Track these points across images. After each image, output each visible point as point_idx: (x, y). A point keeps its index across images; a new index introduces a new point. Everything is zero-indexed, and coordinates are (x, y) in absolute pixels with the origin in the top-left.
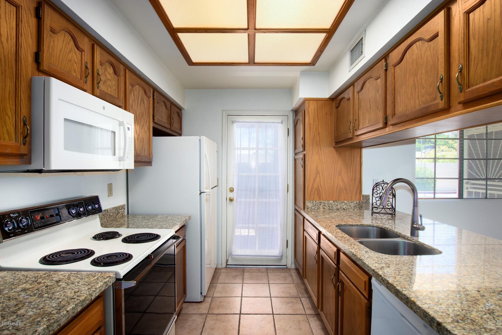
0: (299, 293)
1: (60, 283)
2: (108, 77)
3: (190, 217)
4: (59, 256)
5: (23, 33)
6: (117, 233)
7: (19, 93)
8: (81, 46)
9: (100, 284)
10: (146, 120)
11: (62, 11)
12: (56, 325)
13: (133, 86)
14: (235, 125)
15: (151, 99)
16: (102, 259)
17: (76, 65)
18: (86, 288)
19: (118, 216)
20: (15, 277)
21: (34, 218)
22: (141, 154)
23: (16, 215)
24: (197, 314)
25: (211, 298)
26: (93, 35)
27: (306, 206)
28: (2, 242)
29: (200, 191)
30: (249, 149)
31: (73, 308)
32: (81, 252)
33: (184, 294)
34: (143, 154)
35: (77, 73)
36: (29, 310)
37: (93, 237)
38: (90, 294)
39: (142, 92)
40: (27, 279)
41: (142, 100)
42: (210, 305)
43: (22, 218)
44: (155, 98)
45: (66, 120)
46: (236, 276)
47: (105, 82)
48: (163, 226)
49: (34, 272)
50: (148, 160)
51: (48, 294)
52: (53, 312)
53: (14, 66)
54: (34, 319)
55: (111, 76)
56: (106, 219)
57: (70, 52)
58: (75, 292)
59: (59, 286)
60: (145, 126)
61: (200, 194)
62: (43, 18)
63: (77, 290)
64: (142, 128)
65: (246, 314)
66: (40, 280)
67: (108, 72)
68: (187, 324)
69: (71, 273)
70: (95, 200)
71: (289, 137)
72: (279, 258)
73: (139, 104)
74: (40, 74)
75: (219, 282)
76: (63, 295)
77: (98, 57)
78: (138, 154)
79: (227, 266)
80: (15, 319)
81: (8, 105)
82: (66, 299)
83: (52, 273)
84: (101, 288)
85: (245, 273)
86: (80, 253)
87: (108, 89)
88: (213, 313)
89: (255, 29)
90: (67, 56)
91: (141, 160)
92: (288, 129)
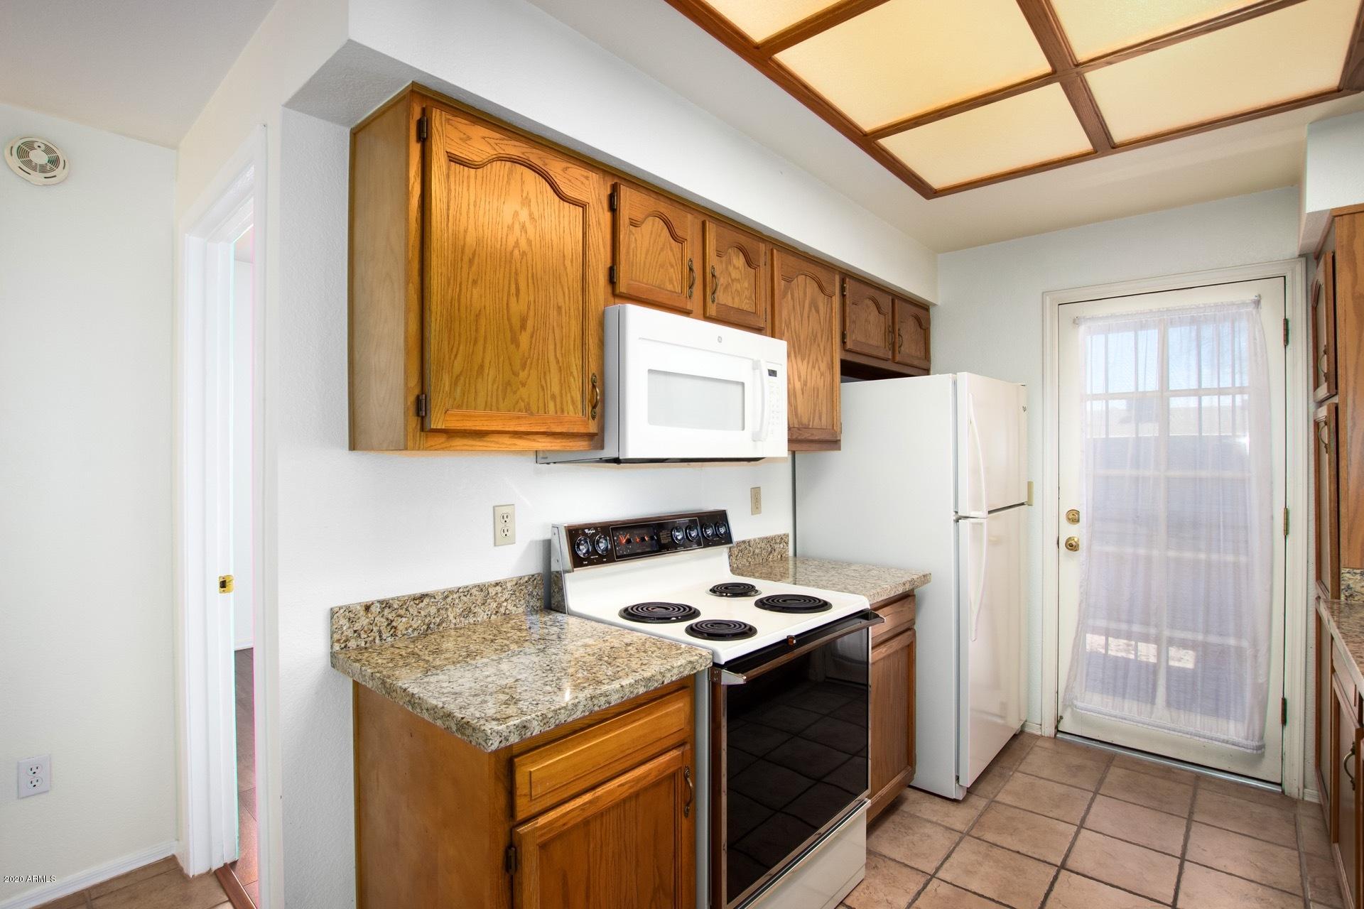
0: (1308, 886)
1: (630, 648)
2: (735, 274)
3: (925, 578)
4: (647, 609)
5: (591, 244)
6: (753, 587)
7: (587, 338)
8: (679, 233)
9: (682, 661)
10: (824, 347)
11: (648, 183)
12: (603, 699)
13: (789, 280)
14: (1082, 329)
15: (836, 300)
16: (704, 625)
17: (672, 270)
18: (659, 663)
19: (771, 556)
20: (582, 626)
21: (617, 540)
22: (811, 423)
23: (591, 532)
24: (940, 825)
25: (987, 800)
26: (703, 205)
27: (1342, 587)
28: (573, 571)
29: (957, 512)
30: (1108, 396)
31: (631, 685)
32: (679, 609)
33: (908, 764)
34: (815, 423)
35: (675, 283)
36: (581, 671)
37: (711, 590)
38: (661, 673)
39: (812, 288)
40: (595, 632)
41: (814, 304)
42: (980, 816)
43: (600, 537)
44: (847, 296)
45: (650, 371)
46: (1080, 768)
47: (727, 287)
48: (849, 586)
49: (606, 625)
50: (828, 438)
51: (609, 658)
52: (603, 681)
53: (580, 298)
54: (580, 683)
55: (741, 272)
56: (745, 560)
57: (662, 249)
58: (642, 664)
59: (626, 651)
60: (820, 362)
61: (957, 521)
62: (618, 209)
63: (646, 662)
64: (814, 368)
65: (1078, 873)
66: (608, 637)
67: (734, 266)
68: (908, 837)
69: (650, 638)
70: (719, 518)
71: (1289, 347)
72: (1249, 751)
73: (805, 315)
74: (617, 301)
75: (1022, 768)
76: (626, 663)
77: (712, 243)
78: (802, 425)
79: (1058, 735)
80: (562, 676)
81: (573, 360)
82: (627, 670)
83: (627, 631)
84: (682, 670)
85: (1112, 768)
86: (677, 609)
87: (733, 299)
88: (982, 838)
89: (1077, 65)
90: (658, 258)
91: (811, 438)
92: (1286, 322)
